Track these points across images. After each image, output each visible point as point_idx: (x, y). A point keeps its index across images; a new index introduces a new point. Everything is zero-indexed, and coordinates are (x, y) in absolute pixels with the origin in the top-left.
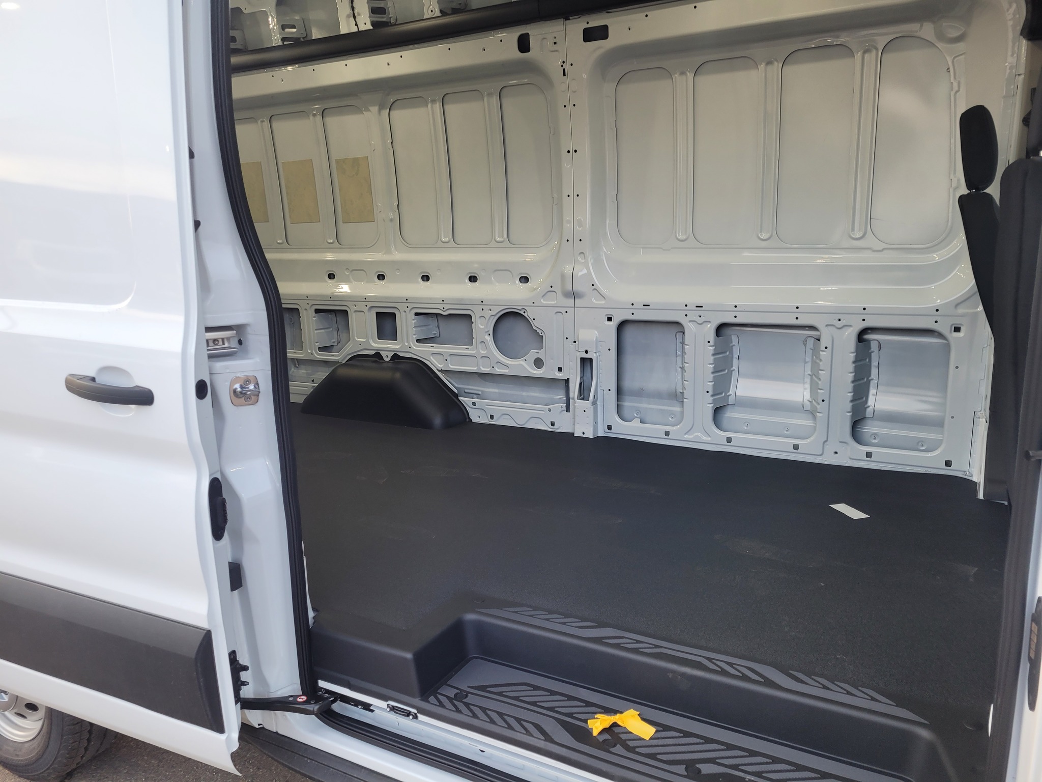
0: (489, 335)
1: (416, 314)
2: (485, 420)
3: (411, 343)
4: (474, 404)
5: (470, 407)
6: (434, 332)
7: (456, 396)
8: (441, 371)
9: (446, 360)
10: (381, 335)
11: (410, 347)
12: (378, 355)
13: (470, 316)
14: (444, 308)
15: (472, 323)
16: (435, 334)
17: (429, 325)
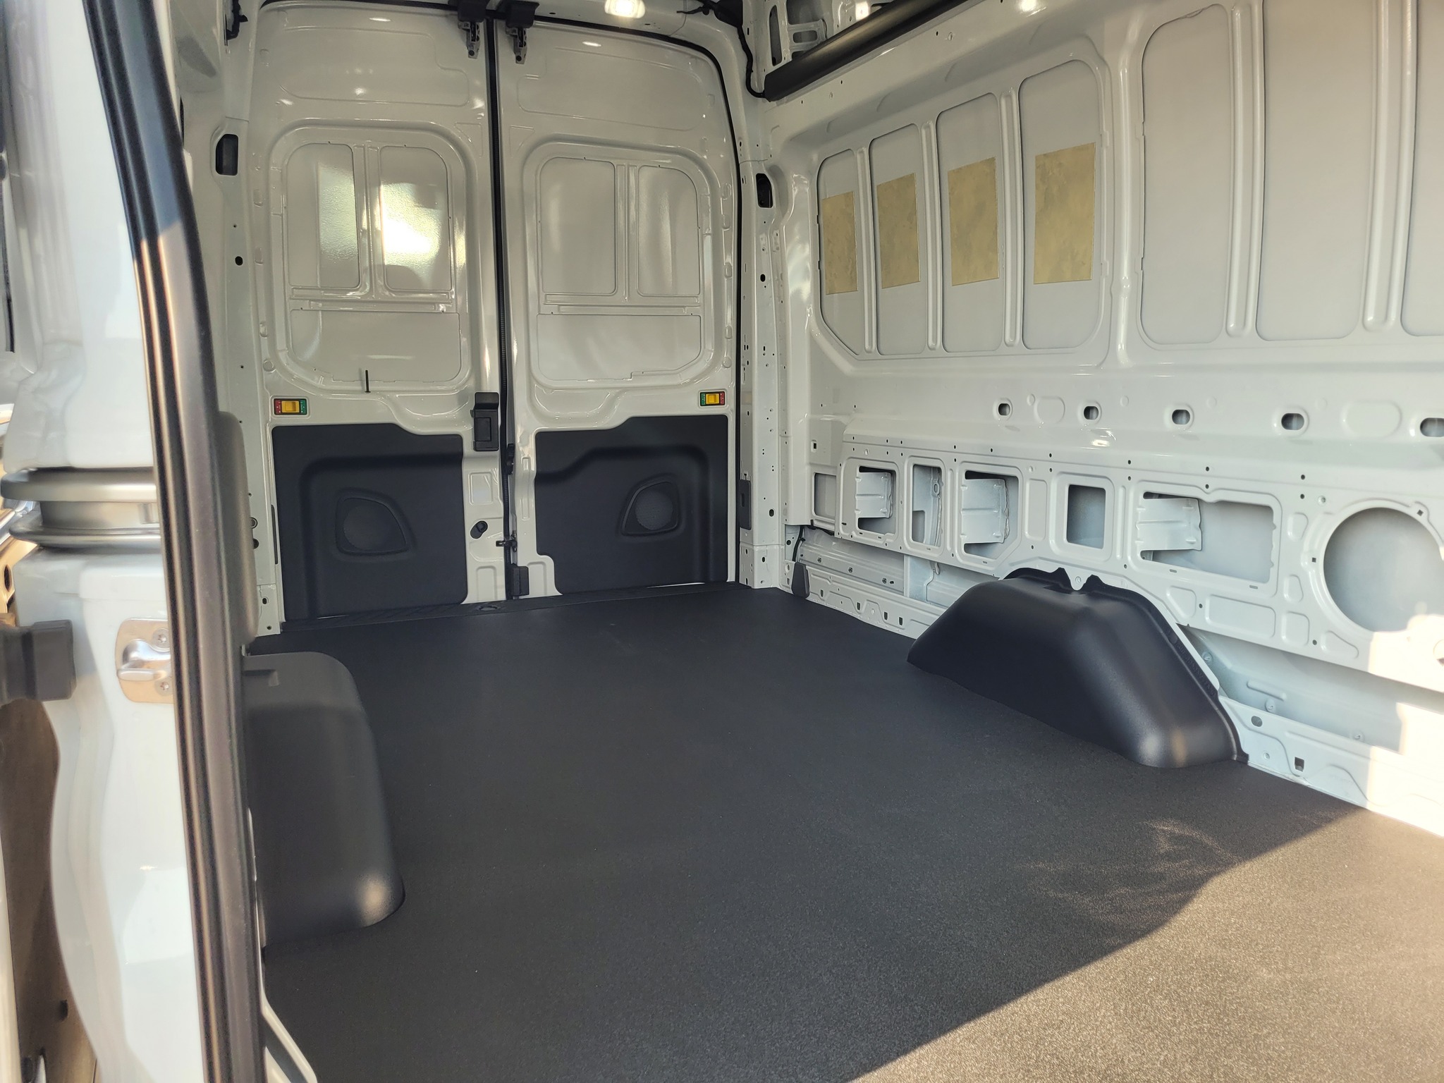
0: (1314, 560)
1: (1148, 495)
2: (1279, 767)
3: (1129, 558)
4: (1257, 721)
5: (1245, 726)
6: (1189, 539)
7: (1213, 693)
8: (1185, 629)
9: (1201, 606)
10: (1072, 536)
11: (1125, 566)
12: (1061, 574)
13: (1267, 509)
14: (1207, 486)
15: (1275, 527)
16: (1192, 543)
17: (1177, 522)
